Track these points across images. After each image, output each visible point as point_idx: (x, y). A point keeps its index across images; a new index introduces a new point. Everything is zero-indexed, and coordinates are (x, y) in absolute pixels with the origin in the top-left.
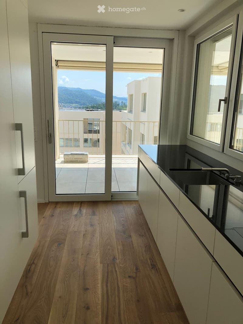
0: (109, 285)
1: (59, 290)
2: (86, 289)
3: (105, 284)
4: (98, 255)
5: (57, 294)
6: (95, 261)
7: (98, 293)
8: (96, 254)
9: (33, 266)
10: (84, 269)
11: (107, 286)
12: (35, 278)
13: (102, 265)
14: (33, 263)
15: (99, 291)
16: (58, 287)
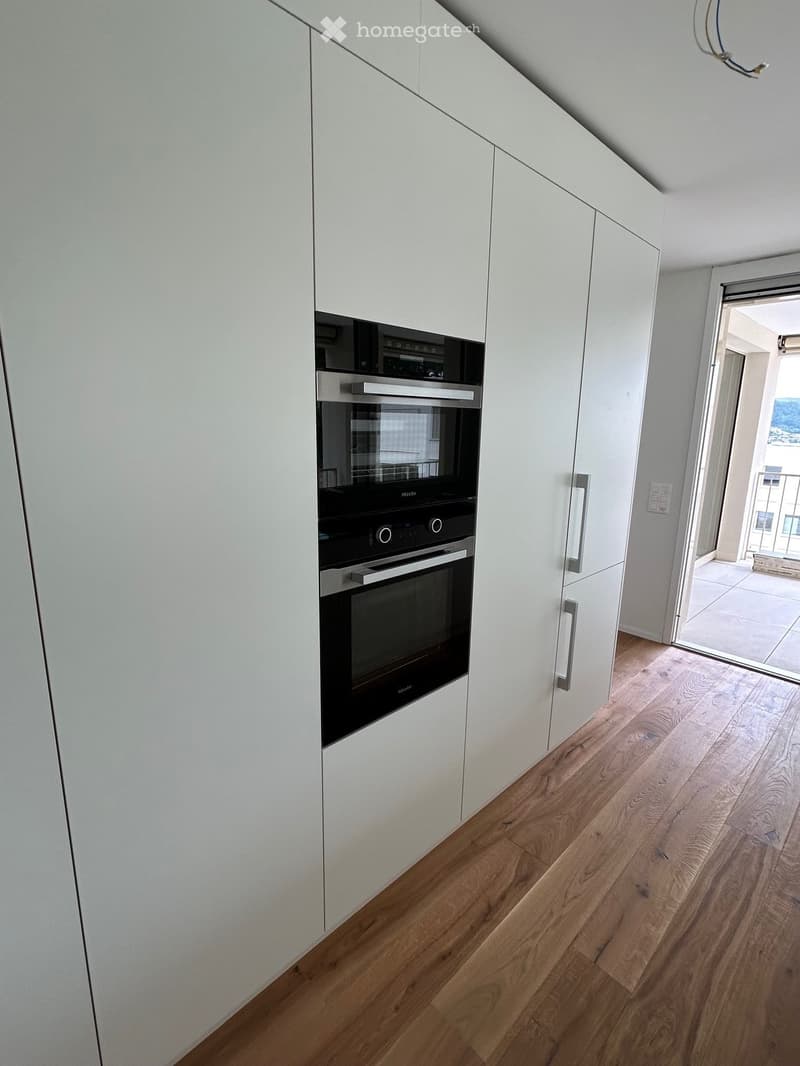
0: (723, 881)
1: (603, 820)
2: (661, 855)
3: (713, 872)
4: (730, 802)
5: (596, 823)
6: (714, 810)
7: (684, 880)
8: (725, 796)
9: (579, 750)
10: (678, 813)
11: (716, 880)
12: (573, 771)
13: (728, 828)
14: (581, 745)
15: (691, 879)
16: (607, 811)
